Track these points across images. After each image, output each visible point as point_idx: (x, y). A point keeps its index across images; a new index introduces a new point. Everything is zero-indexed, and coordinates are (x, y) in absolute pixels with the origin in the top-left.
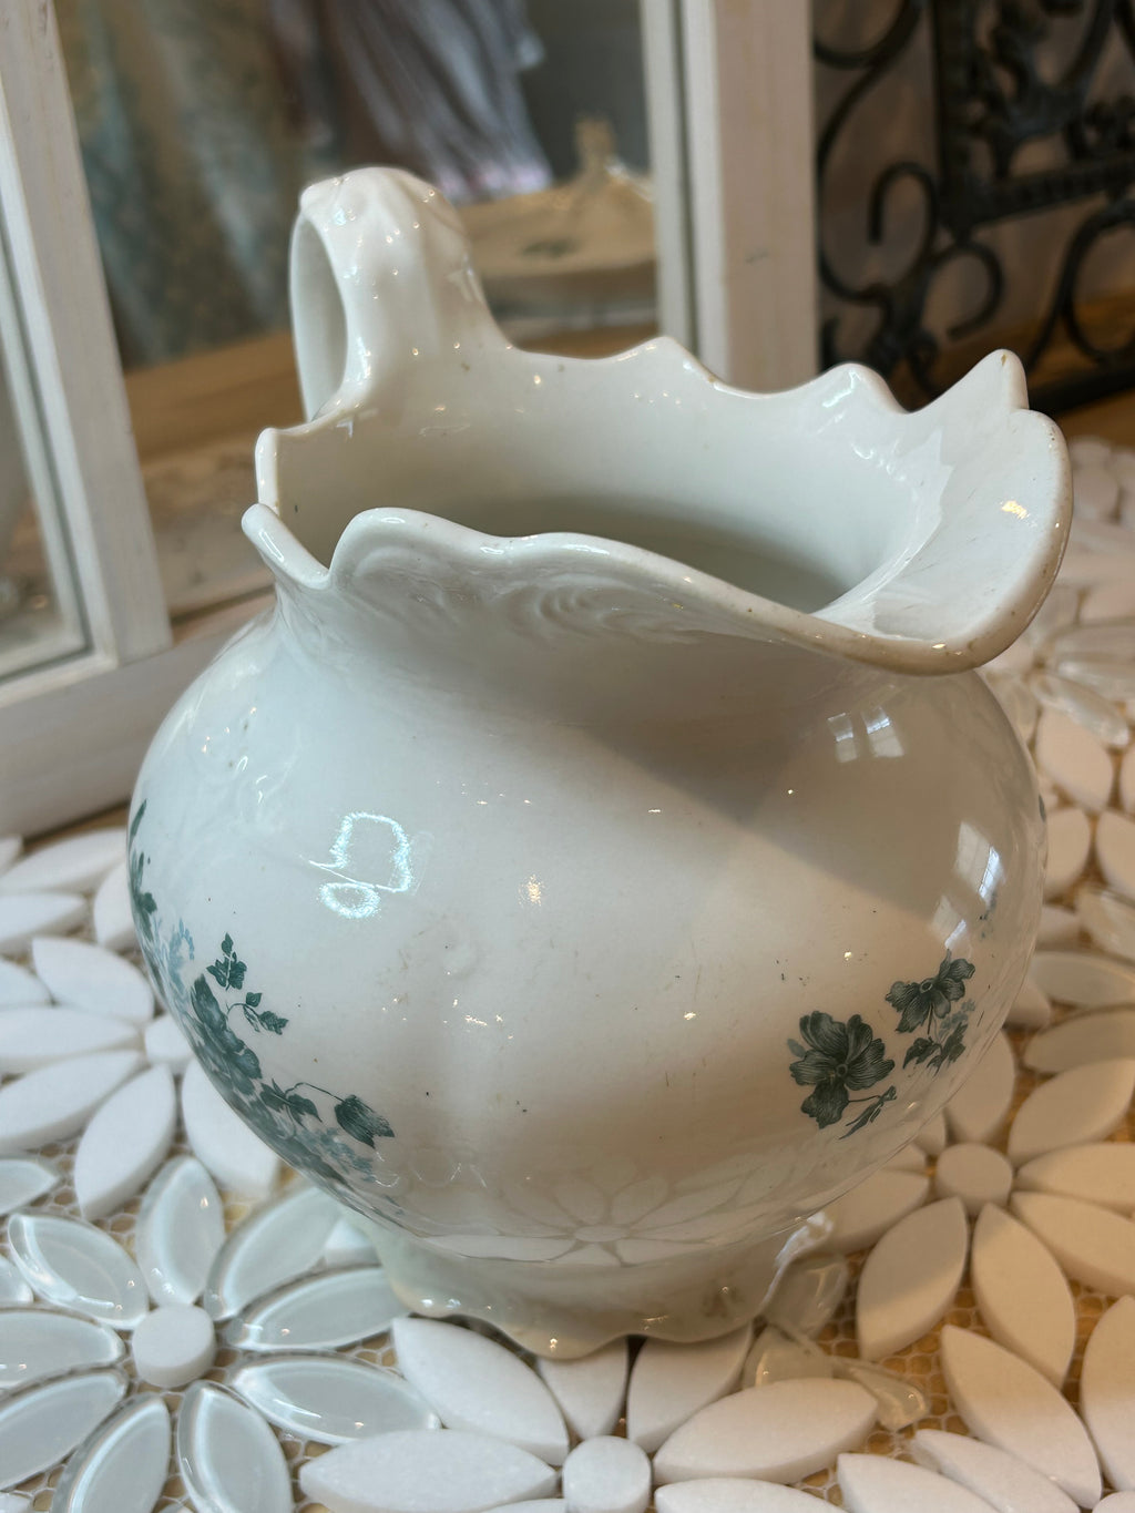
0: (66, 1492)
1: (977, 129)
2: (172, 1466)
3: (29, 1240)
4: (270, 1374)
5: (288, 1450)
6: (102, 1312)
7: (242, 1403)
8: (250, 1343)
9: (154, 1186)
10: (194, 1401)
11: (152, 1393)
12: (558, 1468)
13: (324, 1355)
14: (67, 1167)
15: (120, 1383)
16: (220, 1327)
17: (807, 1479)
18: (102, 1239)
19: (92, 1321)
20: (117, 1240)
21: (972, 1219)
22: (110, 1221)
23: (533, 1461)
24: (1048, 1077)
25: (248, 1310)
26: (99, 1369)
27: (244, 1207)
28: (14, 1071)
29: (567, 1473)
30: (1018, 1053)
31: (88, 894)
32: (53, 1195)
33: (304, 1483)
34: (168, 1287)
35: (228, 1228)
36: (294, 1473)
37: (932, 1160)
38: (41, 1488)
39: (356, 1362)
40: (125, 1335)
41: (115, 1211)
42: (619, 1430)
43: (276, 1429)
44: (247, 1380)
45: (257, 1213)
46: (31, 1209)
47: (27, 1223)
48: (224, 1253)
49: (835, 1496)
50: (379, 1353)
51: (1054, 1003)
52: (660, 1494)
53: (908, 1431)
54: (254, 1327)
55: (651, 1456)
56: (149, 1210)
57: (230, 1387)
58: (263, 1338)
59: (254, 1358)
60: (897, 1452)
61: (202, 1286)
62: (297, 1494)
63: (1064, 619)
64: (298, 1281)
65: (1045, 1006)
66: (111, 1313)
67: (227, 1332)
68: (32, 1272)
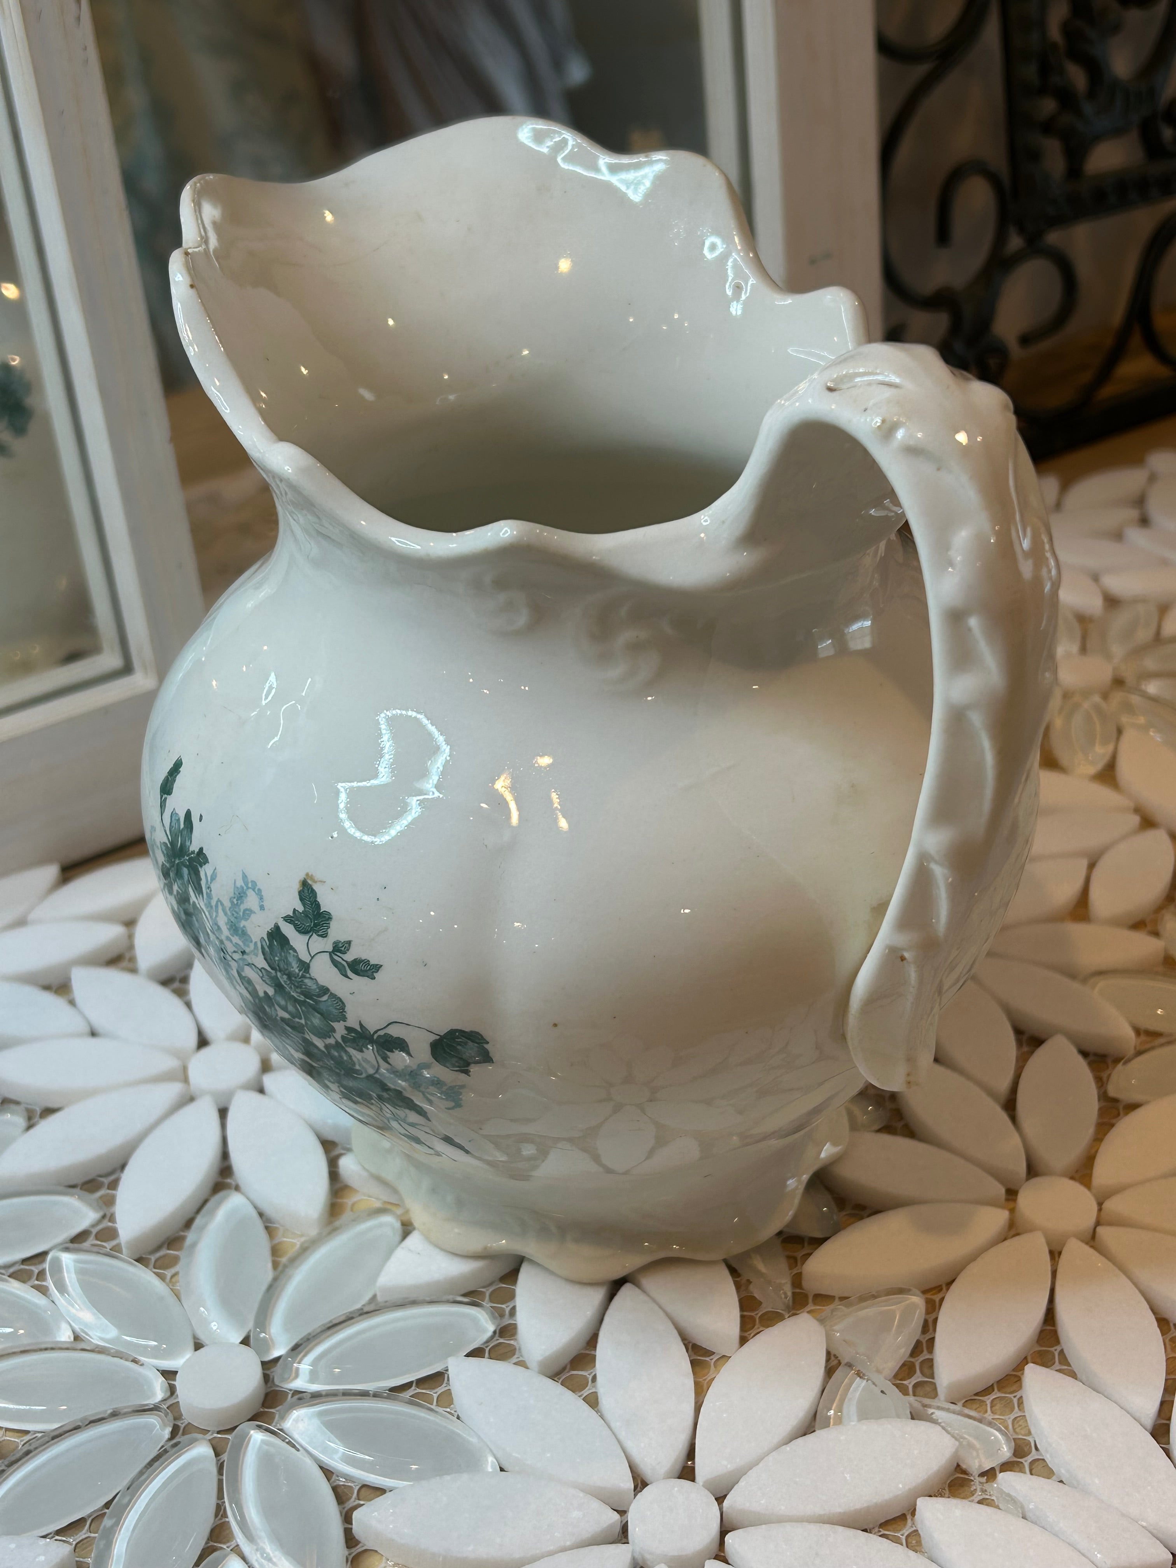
0: (109, 1537)
1: (1047, 128)
2: (220, 1510)
3: (70, 1278)
4: (320, 1414)
5: (340, 1494)
6: (145, 1350)
7: (294, 1446)
8: (299, 1384)
9: (198, 1221)
10: (242, 1443)
11: (200, 1436)
12: (622, 1513)
13: (376, 1395)
14: (110, 1202)
15: (165, 1425)
16: (268, 1366)
17: (885, 1525)
18: (146, 1276)
19: (135, 1361)
20: (162, 1277)
21: (1055, 1255)
22: (153, 1258)
23: (596, 1505)
24: (1133, 1107)
25: (296, 1349)
26: (143, 1410)
27: (293, 1243)
28: (51, 1105)
29: (631, 1517)
30: (1101, 1082)
31: (130, 923)
32: (94, 1231)
33: (357, 1528)
34: (214, 1326)
35: (275, 1265)
36: (347, 1518)
37: (1012, 1194)
38: (83, 1534)
39: (411, 1403)
40: (169, 1375)
41: (159, 1248)
42: (687, 1472)
43: (328, 1473)
44: (296, 1421)
45: (305, 1250)
46: (71, 1245)
47: (67, 1259)
48: (272, 1290)
49: (914, 1542)
50: (435, 1394)
51: (1138, 1031)
52: (729, 1538)
53: (990, 1474)
54: (305, 1366)
55: (720, 1500)
56: (194, 1245)
57: (281, 1430)
58: (314, 1377)
59: (302, 1398)
60: (978, 1496)
61: (250, 1325)
62: (350, 1540)
63: (1144, 635)
64: (349, 1319)
65: (1129, 1033)
66: (156, 1353)
67: (277, 1372)
68: (73, 1311)
